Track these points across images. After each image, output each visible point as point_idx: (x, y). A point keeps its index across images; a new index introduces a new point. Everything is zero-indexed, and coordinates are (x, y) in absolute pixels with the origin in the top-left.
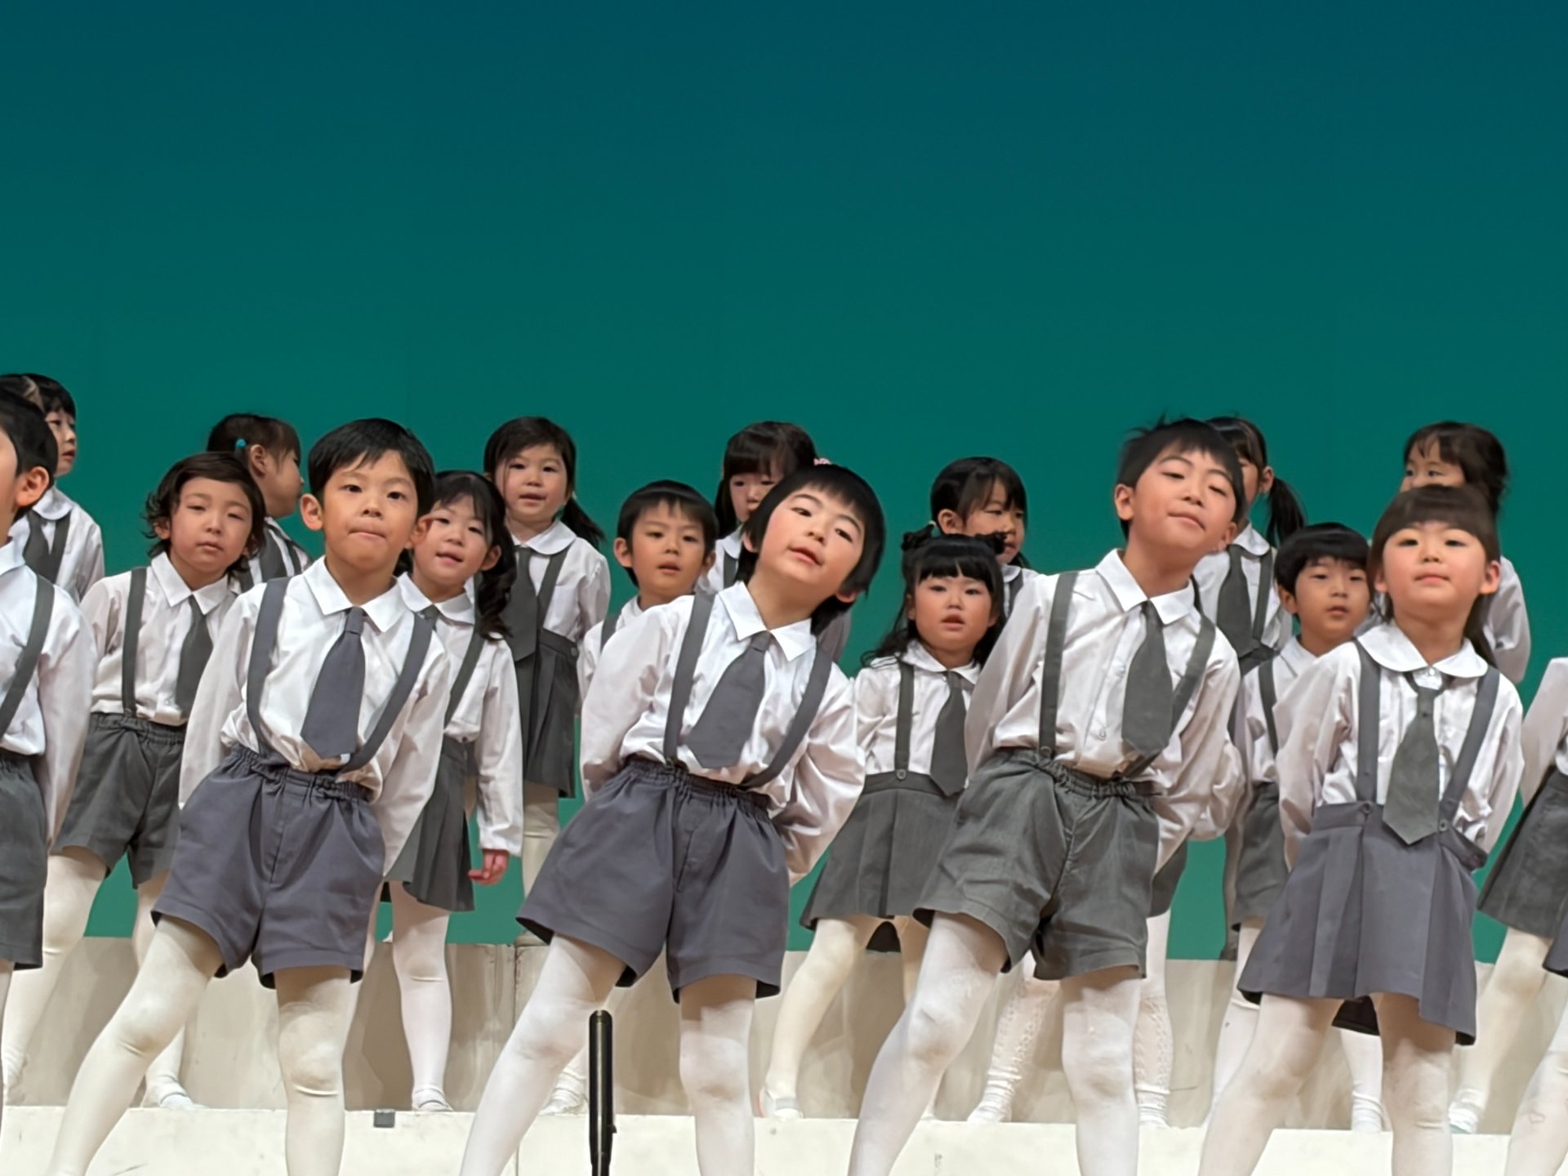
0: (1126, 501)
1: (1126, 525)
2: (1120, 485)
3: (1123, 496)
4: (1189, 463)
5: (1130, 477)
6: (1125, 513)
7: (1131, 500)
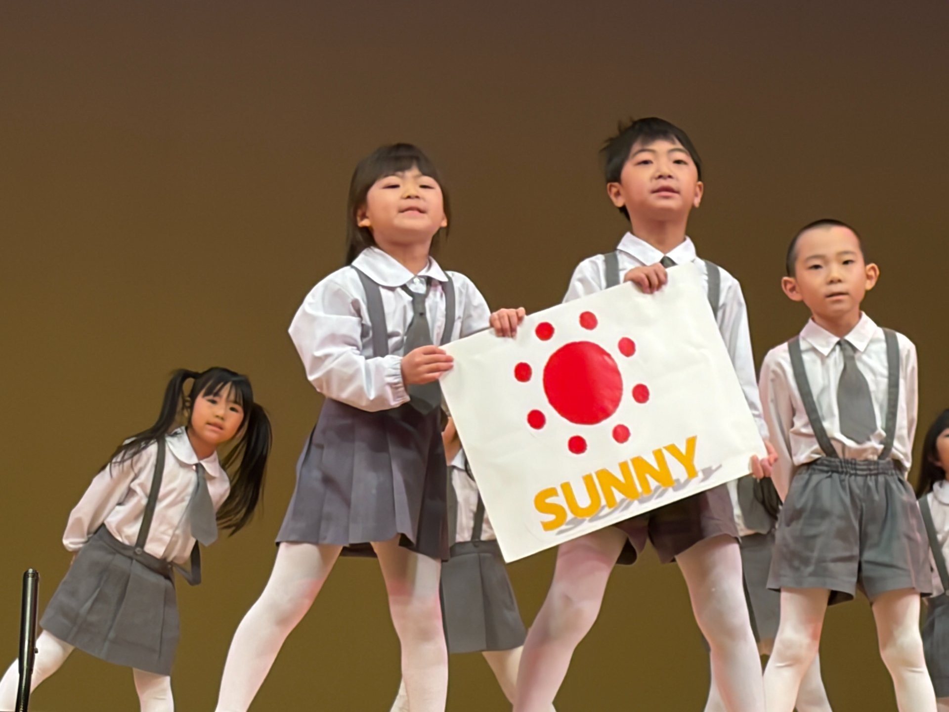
0: (618, 194)
1: (623, 209)
2: (609, 185)
3: (614, 190)
4: (653, 151)
5: (615, 176)
6: (619, 202)
7: (622, 192)
